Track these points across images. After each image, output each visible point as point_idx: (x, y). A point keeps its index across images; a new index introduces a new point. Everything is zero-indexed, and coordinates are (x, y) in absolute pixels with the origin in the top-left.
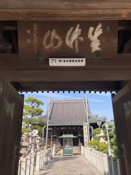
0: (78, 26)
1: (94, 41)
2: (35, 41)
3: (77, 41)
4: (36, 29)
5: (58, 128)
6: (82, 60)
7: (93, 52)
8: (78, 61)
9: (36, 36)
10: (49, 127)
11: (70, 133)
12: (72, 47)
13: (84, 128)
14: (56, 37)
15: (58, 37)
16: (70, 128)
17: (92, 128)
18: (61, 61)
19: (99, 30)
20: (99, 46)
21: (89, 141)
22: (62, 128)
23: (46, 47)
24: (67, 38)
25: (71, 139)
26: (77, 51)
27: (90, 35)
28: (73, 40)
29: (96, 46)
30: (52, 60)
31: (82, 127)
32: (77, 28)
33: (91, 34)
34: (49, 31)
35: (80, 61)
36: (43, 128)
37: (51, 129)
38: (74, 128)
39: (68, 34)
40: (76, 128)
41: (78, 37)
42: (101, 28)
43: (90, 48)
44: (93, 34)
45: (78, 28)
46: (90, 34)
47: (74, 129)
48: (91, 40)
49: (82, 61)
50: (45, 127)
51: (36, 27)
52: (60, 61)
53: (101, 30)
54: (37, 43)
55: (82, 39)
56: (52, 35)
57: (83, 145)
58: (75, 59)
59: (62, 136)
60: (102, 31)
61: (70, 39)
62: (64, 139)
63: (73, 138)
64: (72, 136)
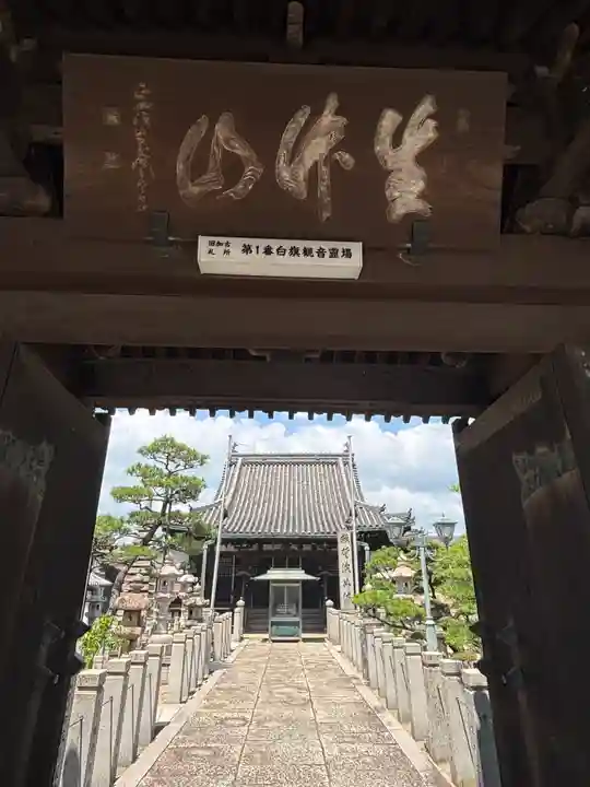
0: (332, 102)
1: (400, 170)
2: (141, 161)
3: (324, 170)
4: (142, 105)
5: (255, 547)
6: (348, 250)
7: (394, 217)
8: (327, 255)
9: (142, 136)
10: (225, 542)
11: (293, 565)
12: (305, 195)
13: (341, 546)
14: (233, 148)
15: (241, 150)
16: (294, 547)
17: (367, 548)
18: (254, 250)
19: (422, 123)
20: (422, 196)
21: (357, 592)
22: (266, 547)
23: (186, 187)
24: (283, 154)
25: (297, 585)
26: (326, 215)
27: (383, 146)
28: (309, 163)
29: (407, 192)
30: (212, 243)
31: (333, 543)
32: (326, 112)
33: (388, 140)
34: (203, 120)
35: (340, 254)
36: (205, 547)
37: (231, 548)
38: (307, 548)
39: (289, 136)
40: (314, 548)
41: (333, 151)
42: (430, 117)
43: (384, 204)
44: (397, 140)
45: (333, 111)
46: (384, 141)
47: (307, 552)
48: (390, 165)
49: (348, 254)
50: (210, 542)
51: (148, 99)
52: (247, 249)
53: (431, 123)
54: (146, 171)
55: (346, 158)
56: (217, 138)
57: (337, 605)
58: (315, 245)
59: (266, 573)
60: (437, 128)
61: (297, 159)
62: (272, 585)
63: (304, 582)
64: (299, 574)
